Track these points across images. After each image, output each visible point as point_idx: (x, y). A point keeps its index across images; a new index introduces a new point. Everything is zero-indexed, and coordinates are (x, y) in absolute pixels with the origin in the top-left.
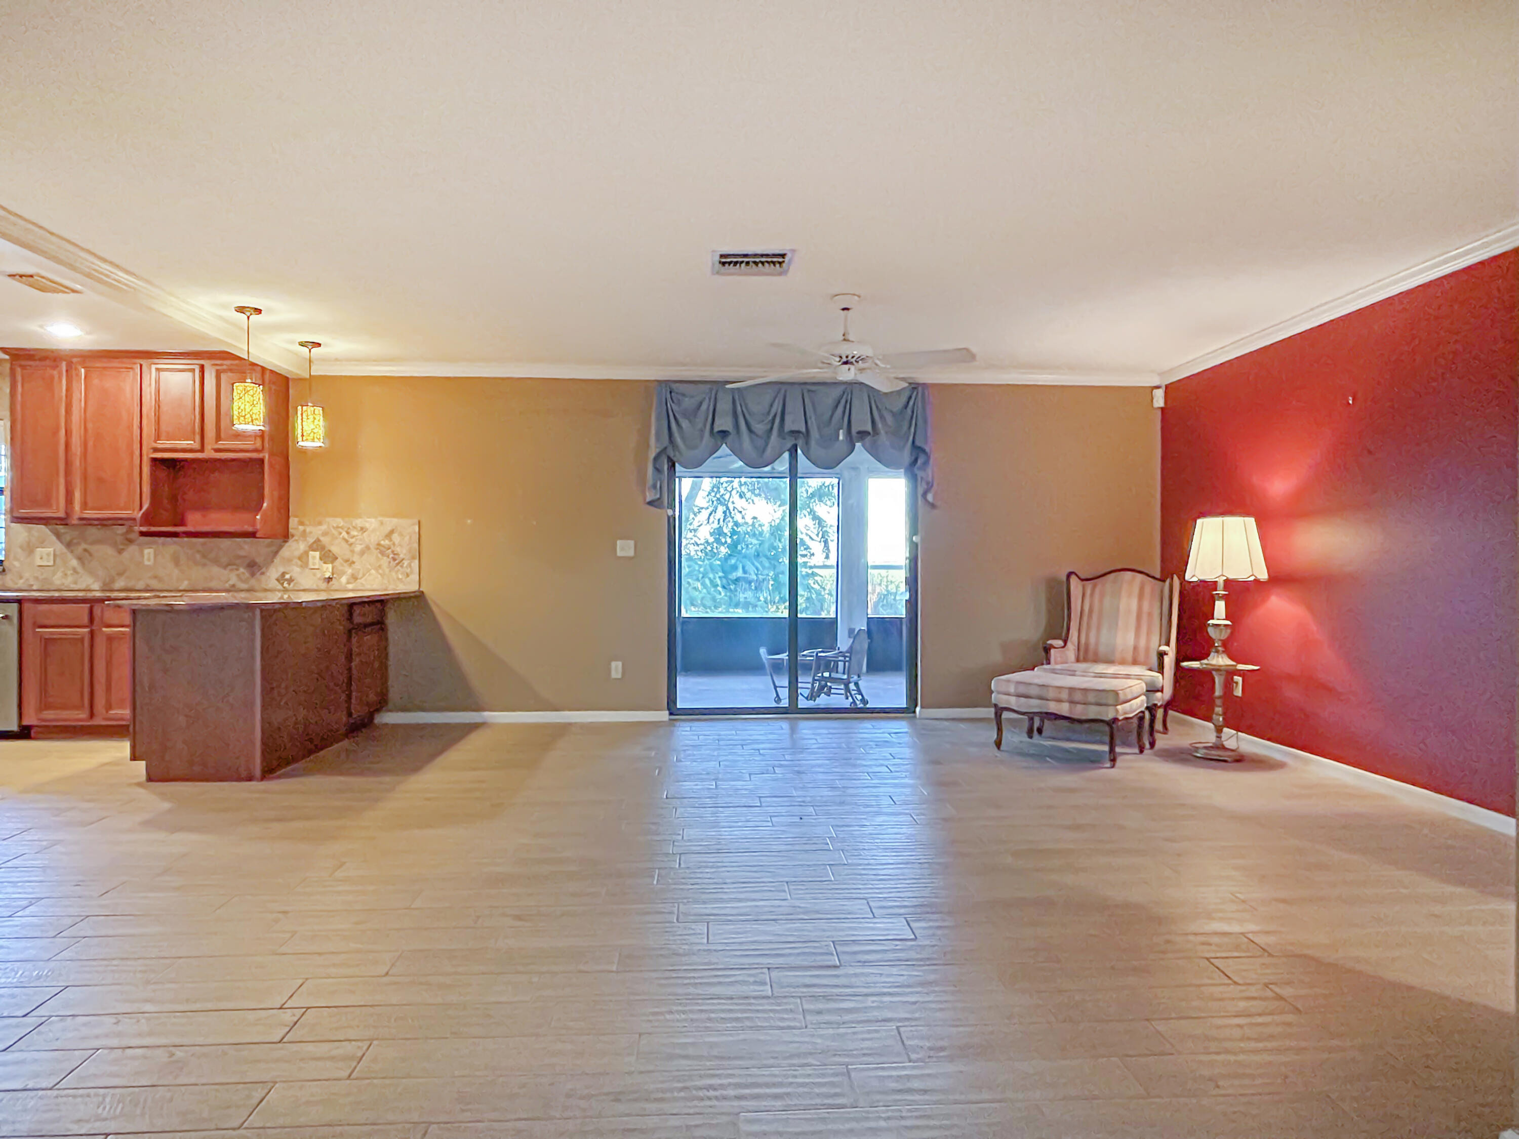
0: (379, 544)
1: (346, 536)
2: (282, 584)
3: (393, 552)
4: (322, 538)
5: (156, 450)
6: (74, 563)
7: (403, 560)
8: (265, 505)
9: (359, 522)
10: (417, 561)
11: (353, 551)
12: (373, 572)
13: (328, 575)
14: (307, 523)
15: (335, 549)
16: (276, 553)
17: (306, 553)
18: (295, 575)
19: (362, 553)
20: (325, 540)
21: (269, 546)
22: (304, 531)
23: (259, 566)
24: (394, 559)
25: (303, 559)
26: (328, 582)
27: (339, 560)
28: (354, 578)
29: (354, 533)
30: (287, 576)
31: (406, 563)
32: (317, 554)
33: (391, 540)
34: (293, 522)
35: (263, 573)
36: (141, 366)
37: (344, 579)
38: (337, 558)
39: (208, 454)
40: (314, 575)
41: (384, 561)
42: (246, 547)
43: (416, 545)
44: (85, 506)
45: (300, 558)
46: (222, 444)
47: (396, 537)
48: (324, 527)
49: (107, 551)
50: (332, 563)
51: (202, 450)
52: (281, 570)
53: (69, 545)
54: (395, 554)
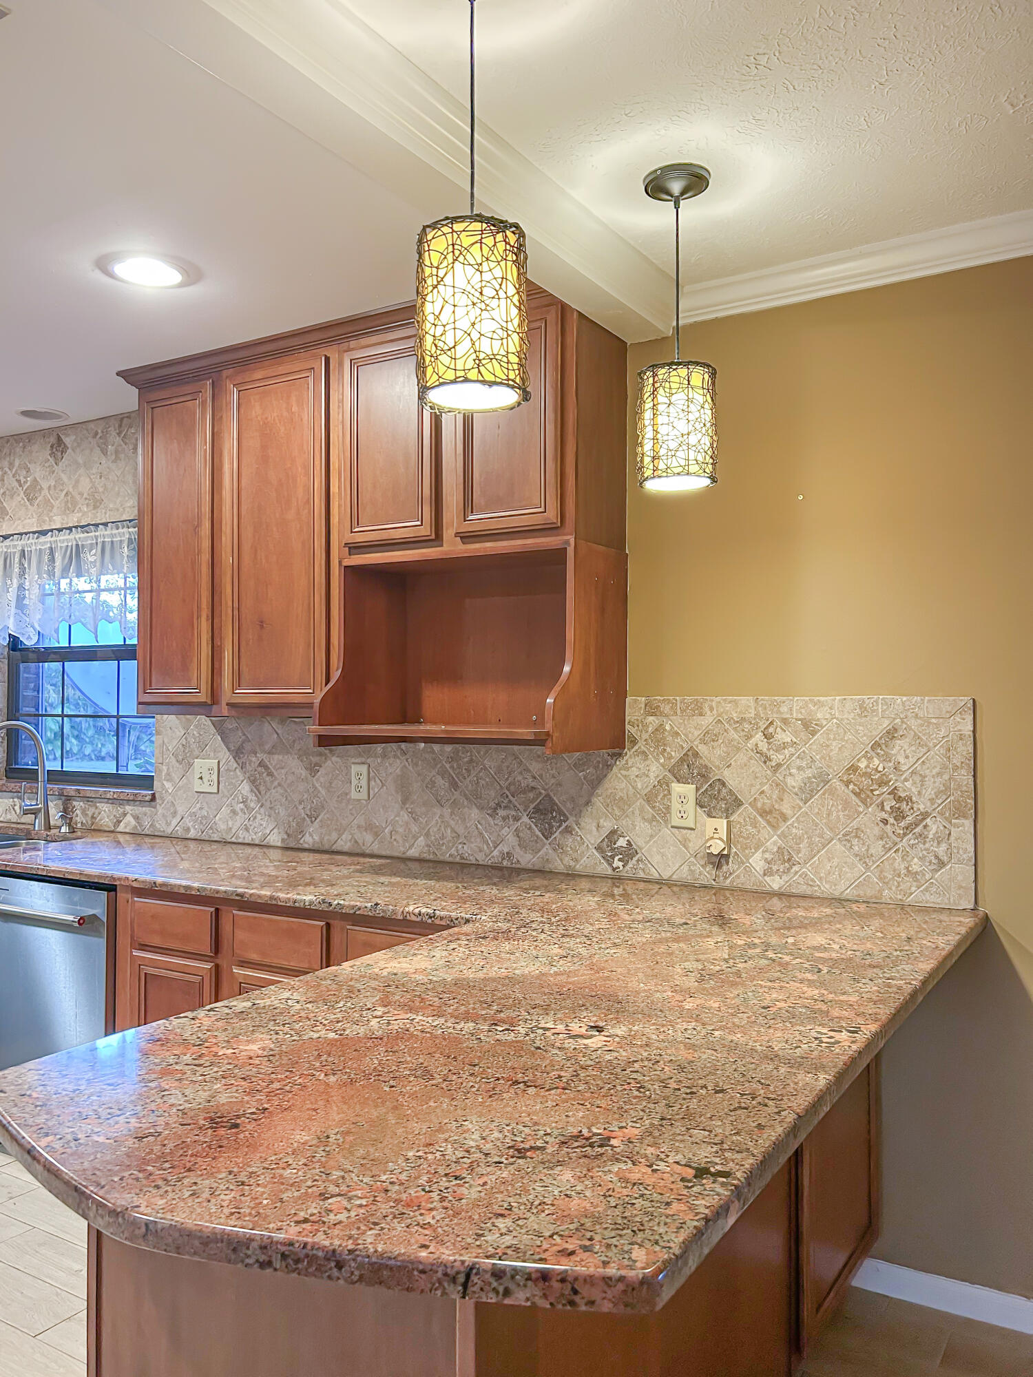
0: (854, 769)
1: (763, 746)
2: (610, 861)
3: (893, 792)
4: (702, 749)
5: (354, 548)
6: (245, 788)
7: (925, 815)
8: (567, 669)
9: (794, 707)
10: (968, 824)
11: (781, 788)
12: (837, 846)
13: (717, 847)
14: (666, 709)
15: (733, 779)
16: (596, 783)
17: (663, 784)
18: (639, 842)
19: (807, 792)
20: (710, 755)
21: (578, 766)
22: (660, 728)
23: (561, 813)
24: (899, 815)
25: (657, 797)
26: (719, 866)
27: (746, 810)
28: (785, 858)
29: (784, 737)
30: (622, 842)
31: (934, 827)
32: (688, 790)
33: (887, 758)
34: (634, 707)
35: (569, 830)
36: (327, 360)
37: (757, 862)
38: (739, 803)
39: (451, 547)
40: (684, 843)
41: (868, 818)
42: (535, 767)
43: (966, 778)
44: (238, 681)
45: (649, 799)
46: (479, 519)
47: (901, 750)
48: (707, 720)
49: (291, 766)
50: (728, 813)
51: (438, 538)
52: (608, 825)
53: (237, 753)
54: (899, 799)
